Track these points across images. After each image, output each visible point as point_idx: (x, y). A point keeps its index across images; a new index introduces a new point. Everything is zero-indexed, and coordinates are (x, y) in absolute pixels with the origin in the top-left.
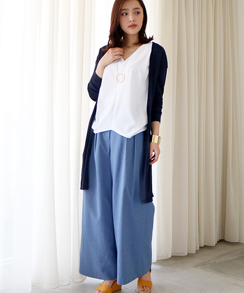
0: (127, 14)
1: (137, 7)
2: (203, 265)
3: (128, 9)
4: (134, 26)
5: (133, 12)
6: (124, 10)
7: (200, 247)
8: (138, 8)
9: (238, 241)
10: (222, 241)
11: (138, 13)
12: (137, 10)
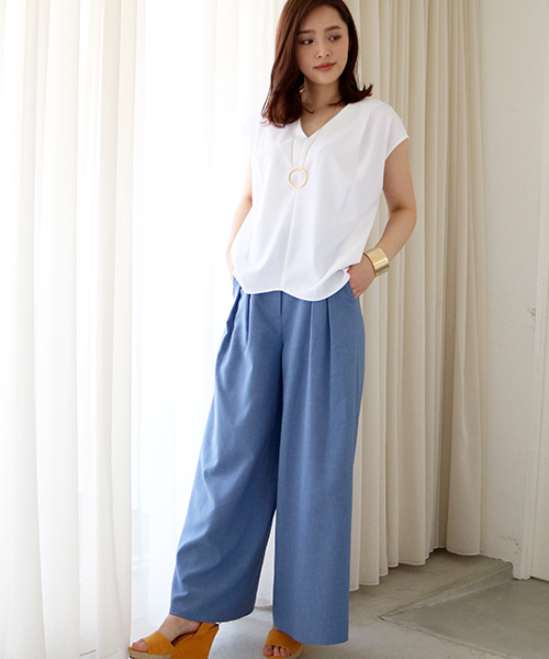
0: (311, 42)
1: (335, 25)
2: (398, 614)
3: (313, 31)
4: (327, 66)
5: (325, 37)
6: (306, 32)
7: (389, 568)
8: (336, 27)
9: (478, 553)
10: (440, 552)
11: (337, 38)
12: (334, 32)
